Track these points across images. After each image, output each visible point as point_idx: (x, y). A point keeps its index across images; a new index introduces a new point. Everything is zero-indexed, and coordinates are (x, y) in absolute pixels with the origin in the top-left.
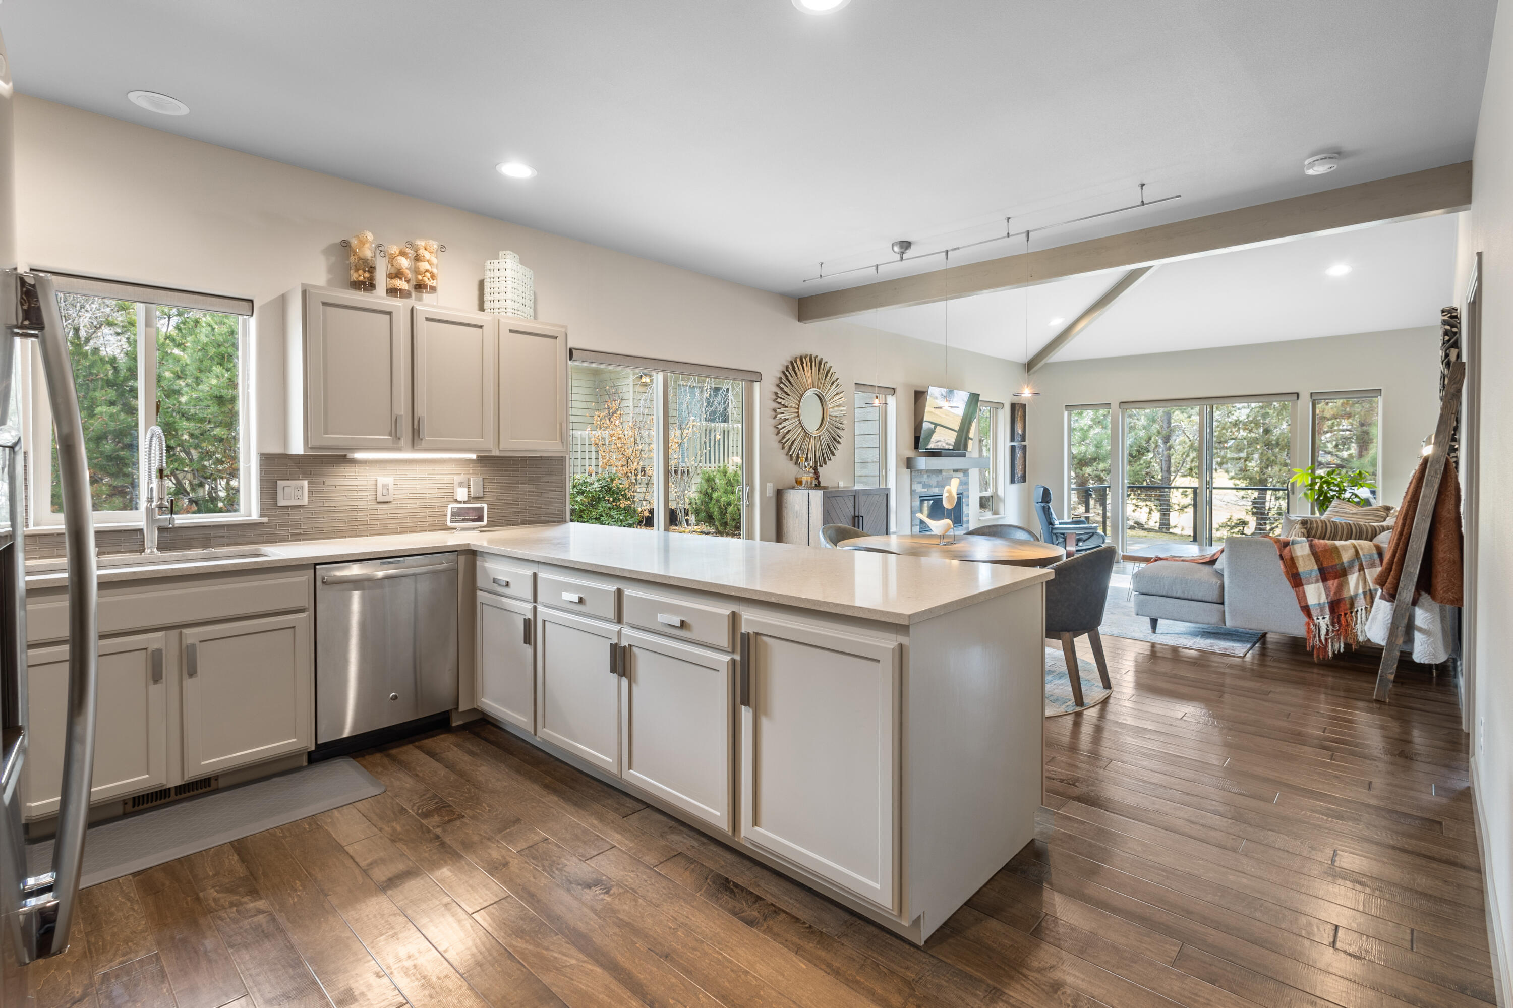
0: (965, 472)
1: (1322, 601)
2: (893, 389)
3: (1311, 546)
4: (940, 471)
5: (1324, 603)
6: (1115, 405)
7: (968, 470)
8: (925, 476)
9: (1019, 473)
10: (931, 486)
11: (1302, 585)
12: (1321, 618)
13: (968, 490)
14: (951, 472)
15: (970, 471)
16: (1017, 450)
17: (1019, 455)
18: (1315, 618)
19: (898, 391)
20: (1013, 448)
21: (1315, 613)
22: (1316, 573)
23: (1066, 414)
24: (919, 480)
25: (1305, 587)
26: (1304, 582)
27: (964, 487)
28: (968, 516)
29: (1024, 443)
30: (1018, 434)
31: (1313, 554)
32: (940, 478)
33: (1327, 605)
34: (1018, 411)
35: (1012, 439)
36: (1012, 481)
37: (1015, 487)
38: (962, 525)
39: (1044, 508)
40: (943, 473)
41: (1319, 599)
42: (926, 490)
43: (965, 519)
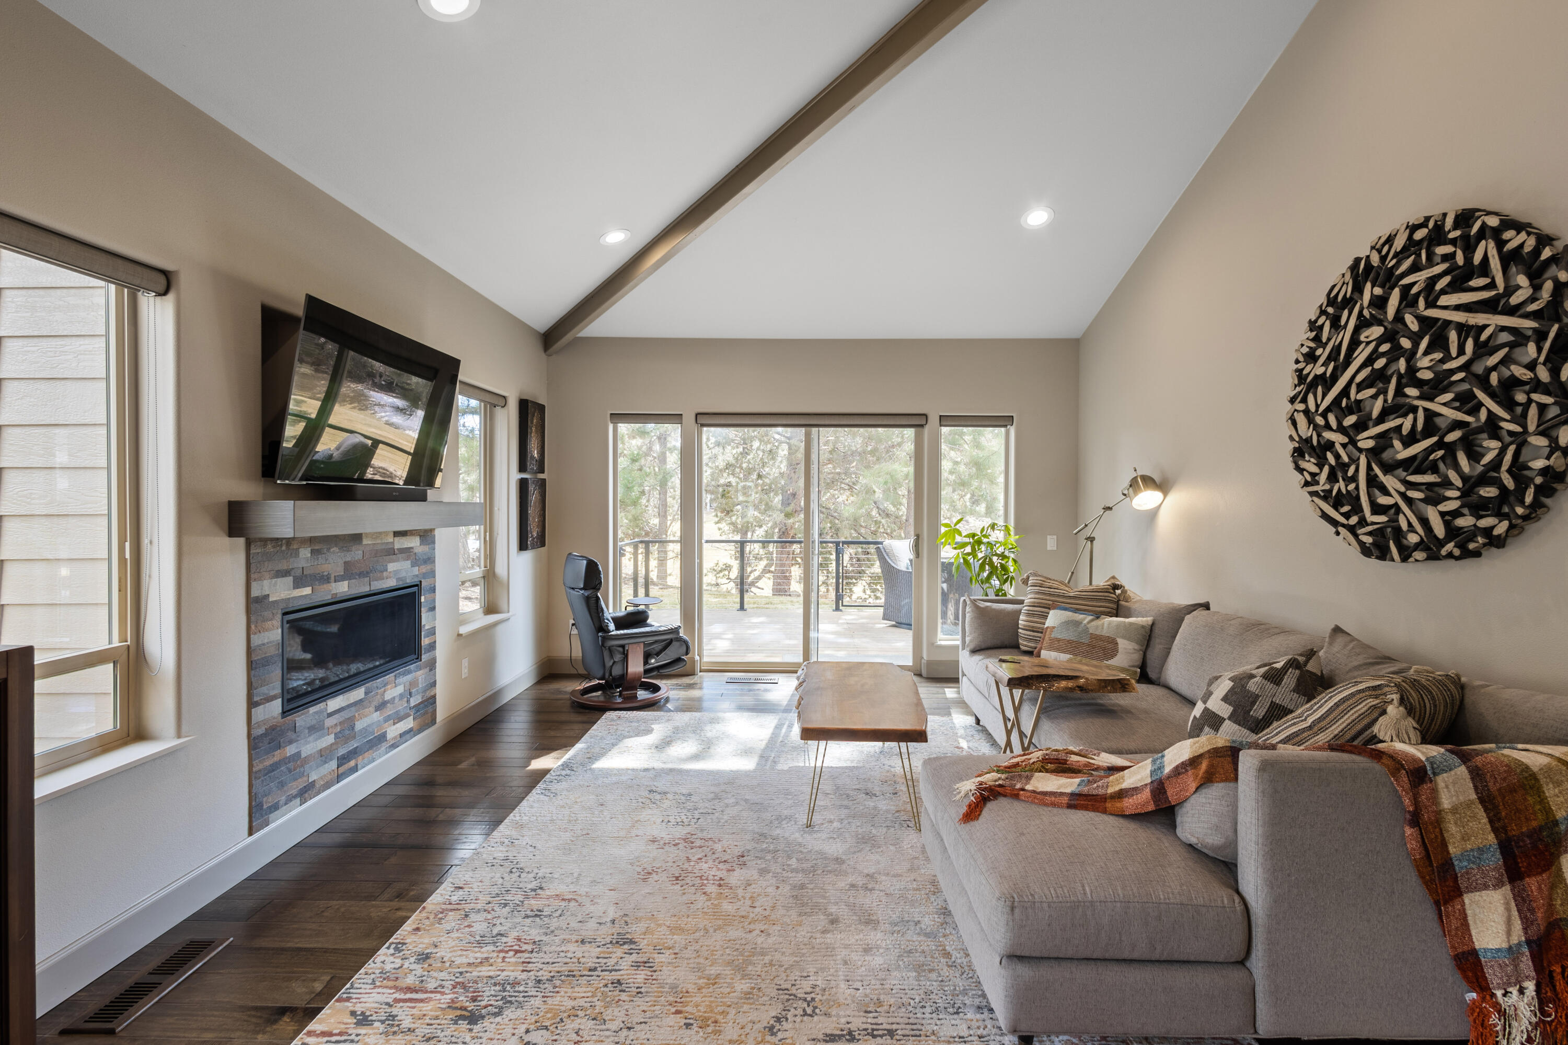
0: (426, 536)
1: (1515, 940)
2: (165, 273)
3: (1477, 775)
4: (357, 538)
5: (1519, 945)
6: (689, 418)
7: (432, 530)
8: (305, 553)
9: (534, 532)
10: (325, 579)
11: (1460, 895)
12: (1514, 991)
13: (432, 574)
14: (390, 539)
15: (438, 533)
16: (531, 488)
17: (534, 497)
18: (1499, 993)
19: (185, 280)
20: (523, 484)
21: (1493, 976)
22: (1494, 859)
23: (611, 427)
24: (283, 565)
25: (1467, 898)
26: (1463, 883)
27: (424, 569)
28: (432, 632)
29: (541, 476)
30: (533, 457)
31: (1482, 800)
32: (356, 554)
33: (1525, 950)
34: (533, 416)
35: (522, 468)
36: (523, 546)
37: (528, 557)
38: (419, 658)
39: (587, 599)
40: (365, 542)
41: (1509, 933)
42: (307, 591)
43: (425, 641)
